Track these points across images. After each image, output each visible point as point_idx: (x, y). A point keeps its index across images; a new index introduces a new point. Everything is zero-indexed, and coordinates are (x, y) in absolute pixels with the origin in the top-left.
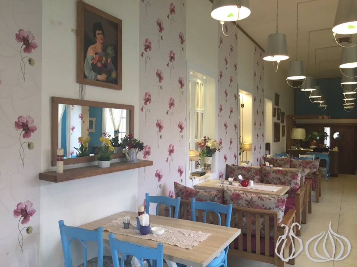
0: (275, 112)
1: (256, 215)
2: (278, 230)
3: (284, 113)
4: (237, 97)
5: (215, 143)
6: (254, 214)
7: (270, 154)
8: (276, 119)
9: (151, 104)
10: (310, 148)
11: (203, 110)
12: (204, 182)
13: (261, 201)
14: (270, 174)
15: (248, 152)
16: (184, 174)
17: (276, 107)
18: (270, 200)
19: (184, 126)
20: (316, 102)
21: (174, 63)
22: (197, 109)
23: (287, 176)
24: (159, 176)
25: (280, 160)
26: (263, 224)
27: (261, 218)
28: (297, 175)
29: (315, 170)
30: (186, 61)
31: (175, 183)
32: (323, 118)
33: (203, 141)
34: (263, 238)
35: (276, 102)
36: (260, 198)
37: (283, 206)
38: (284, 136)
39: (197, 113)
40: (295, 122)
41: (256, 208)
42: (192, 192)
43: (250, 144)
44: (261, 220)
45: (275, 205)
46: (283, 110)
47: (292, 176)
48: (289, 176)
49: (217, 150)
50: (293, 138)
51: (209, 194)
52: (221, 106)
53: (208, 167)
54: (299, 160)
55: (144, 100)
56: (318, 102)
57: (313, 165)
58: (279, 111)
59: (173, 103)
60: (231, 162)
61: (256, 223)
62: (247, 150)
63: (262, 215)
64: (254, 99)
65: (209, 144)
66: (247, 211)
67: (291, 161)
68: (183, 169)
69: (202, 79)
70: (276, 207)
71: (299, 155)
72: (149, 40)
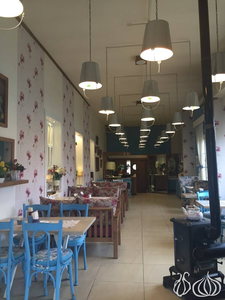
0: (96, 149)
1: (100, 212)
2: (114, 219)
3: (102, 151)
4: (74, 137)
5: (62, 170)
6: (98, 211)
7: (93, 180)
8: (97, 154)
9: (24, 139)
10: (118, 176)
11: (52, 145)
12: (55, 199)
13: (103, 202)
14: (100, 191)
15: (80, 178)
16: (43, 192)
17: (97, 146)
18: (108, 201)
19: (43, 156)
20: (122, 143)
21: (37, 110)
22: (48, 145)
23: (111, 191)
24: (28, 193)
25: (102, 184)
26: (104, 217)
27: (103, 213)
28: (117, 190)
29: (125, 189)
30: (44, 109)
31: (40, 197)
32: (126, 155)
33: (53, 169)
34: (104, 227)
35: (97, 143)
36: (102, 201)
37: (116, 204)
38: (102, 167)
39: (49, 148)
40: (108, 157)
41: (100, 207)
42: (55, 202)
43: (82, 172)
44: (103, 214)
45: (111, 204)
46: (101, 148)
47: (114, 191)
48: (112, 191)
49: (63, 175)
50: (107, 169)
51: (67, 202)
52: (65, 143)
53: (57, 188)
54: (115, 183)
55: (20, 136)
56: (124, 143)
57: (123, 186)
58: (99, 149)
59: (37, 139)
60: (71, 185)
61: (100, 217)
62: (79, 177)
63: (104, 211)
64: (84, 139)
65: (58, 171)
66: (94, 210)
67: (109, 184)
68: (43, 189)
69: (52, 123)
70: (112, 205)
71: (113, 180)
72: (23, 93)
